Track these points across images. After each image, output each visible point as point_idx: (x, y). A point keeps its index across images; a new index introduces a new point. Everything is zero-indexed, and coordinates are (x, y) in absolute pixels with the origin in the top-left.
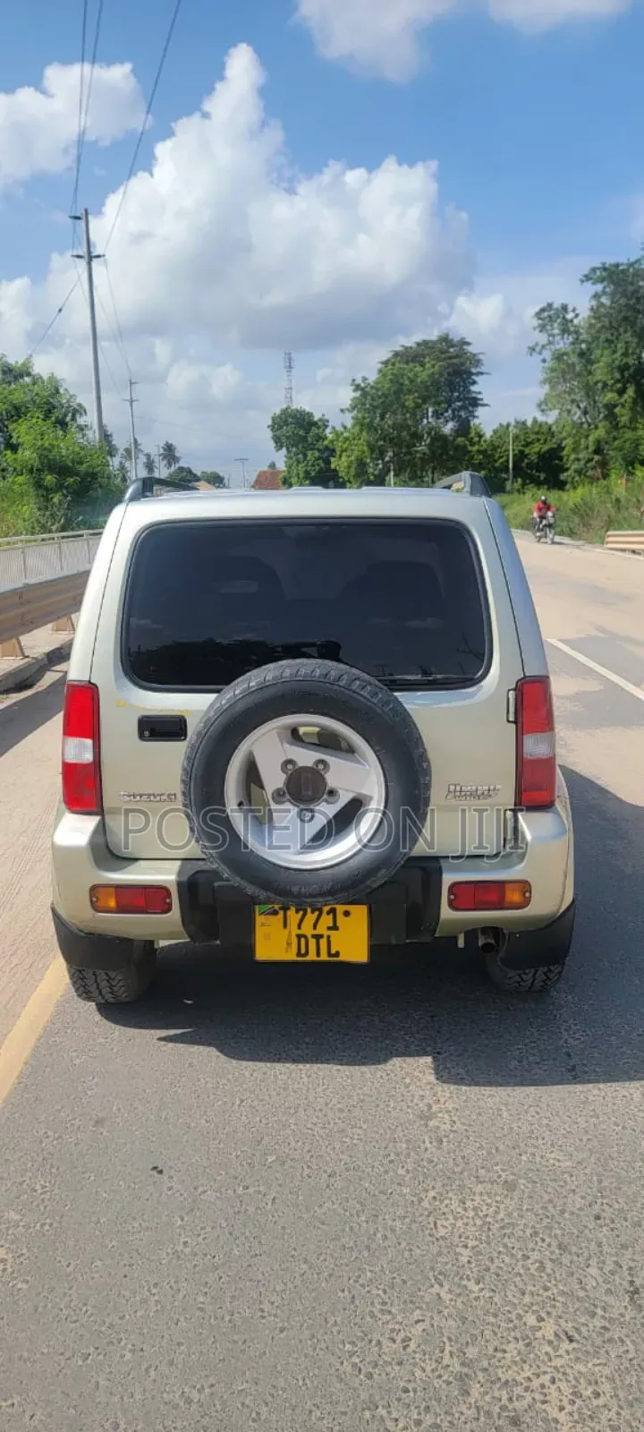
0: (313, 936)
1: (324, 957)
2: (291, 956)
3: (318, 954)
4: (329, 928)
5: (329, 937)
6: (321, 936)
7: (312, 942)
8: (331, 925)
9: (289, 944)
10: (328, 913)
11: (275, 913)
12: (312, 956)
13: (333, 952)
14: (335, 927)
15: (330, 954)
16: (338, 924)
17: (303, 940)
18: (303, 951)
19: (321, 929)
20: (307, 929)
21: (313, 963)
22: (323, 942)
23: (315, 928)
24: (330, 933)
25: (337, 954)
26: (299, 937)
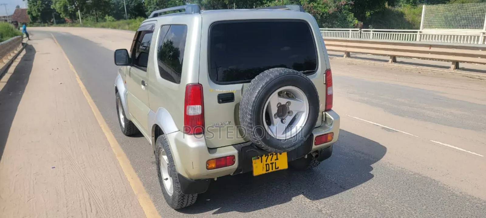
0: (271, 164)
1: (274, 170)
2: (264, 172)
3: (272, 169)
4: (275, 160)
5: (275, 163)
6: (273, 163)
7: (270, 166)
8: (276, 158)
9: (263, 168)
10: (275, 155)
11: (258, 158)
12: (271, 171)
13: (277, 167)
14: (277, 159)
15: (276, 168)
16: (278, 158)
17: (268, 166)
18: (268, 169)
19: (273, 161)
20: (269, 162)
21: (271, 172)
22: (274, 165)
23: (271, 160)
24: (276, 161)
25: (278, 168)
26: (266, 165)
